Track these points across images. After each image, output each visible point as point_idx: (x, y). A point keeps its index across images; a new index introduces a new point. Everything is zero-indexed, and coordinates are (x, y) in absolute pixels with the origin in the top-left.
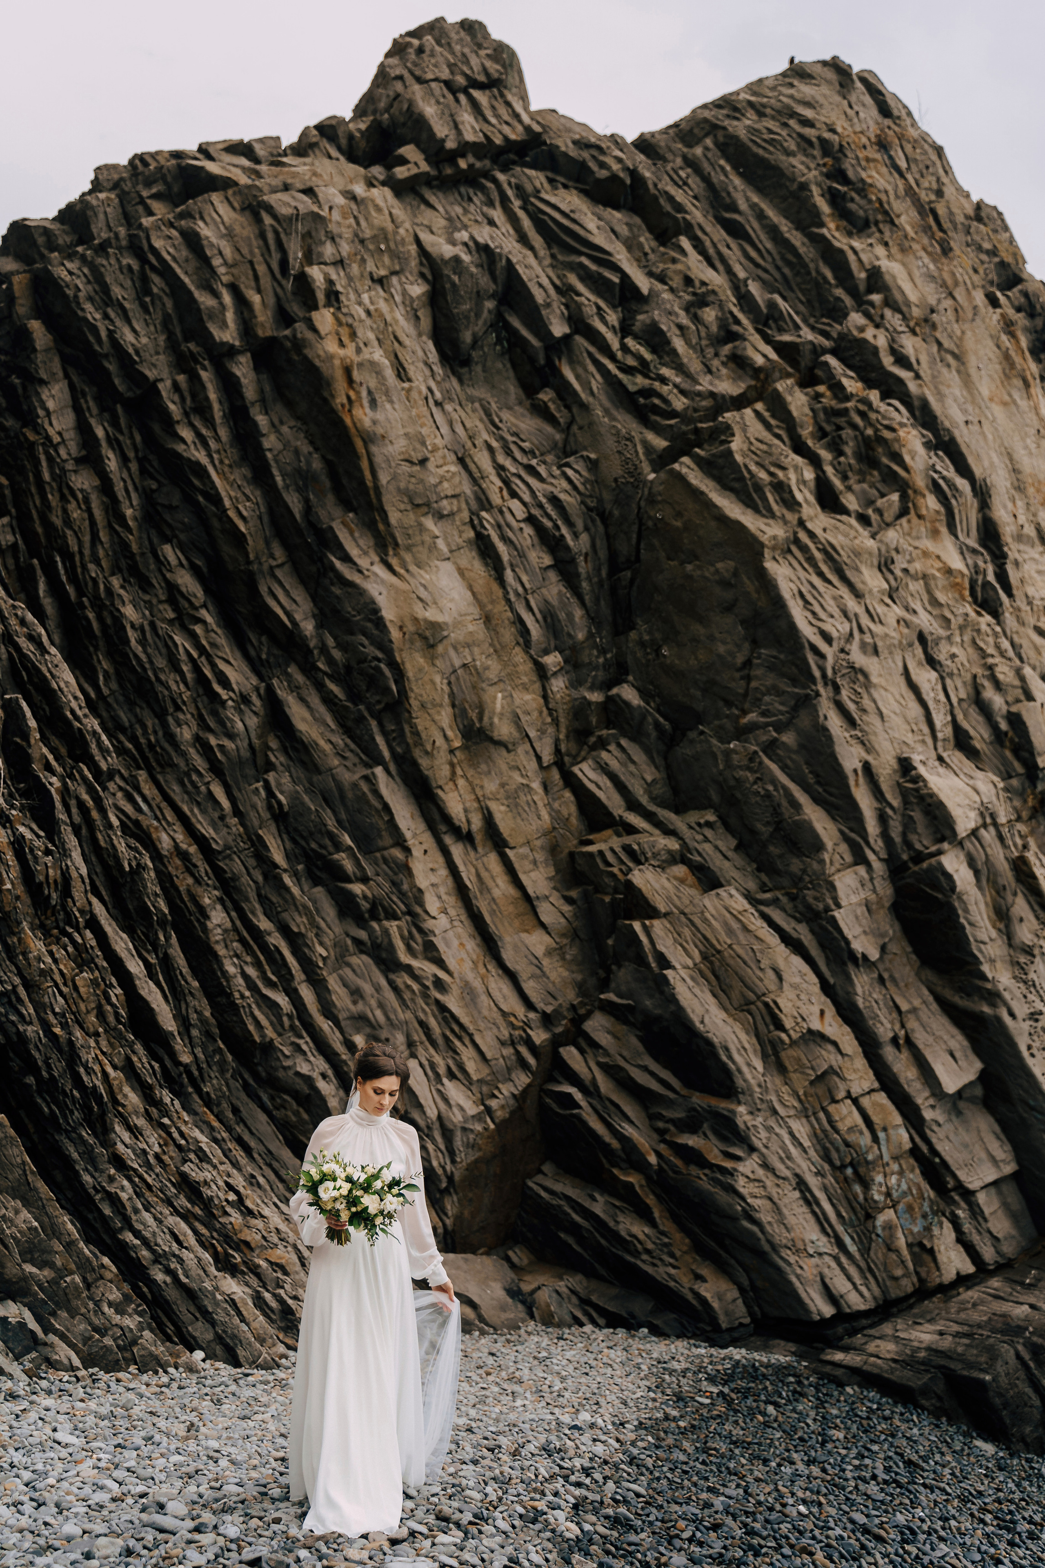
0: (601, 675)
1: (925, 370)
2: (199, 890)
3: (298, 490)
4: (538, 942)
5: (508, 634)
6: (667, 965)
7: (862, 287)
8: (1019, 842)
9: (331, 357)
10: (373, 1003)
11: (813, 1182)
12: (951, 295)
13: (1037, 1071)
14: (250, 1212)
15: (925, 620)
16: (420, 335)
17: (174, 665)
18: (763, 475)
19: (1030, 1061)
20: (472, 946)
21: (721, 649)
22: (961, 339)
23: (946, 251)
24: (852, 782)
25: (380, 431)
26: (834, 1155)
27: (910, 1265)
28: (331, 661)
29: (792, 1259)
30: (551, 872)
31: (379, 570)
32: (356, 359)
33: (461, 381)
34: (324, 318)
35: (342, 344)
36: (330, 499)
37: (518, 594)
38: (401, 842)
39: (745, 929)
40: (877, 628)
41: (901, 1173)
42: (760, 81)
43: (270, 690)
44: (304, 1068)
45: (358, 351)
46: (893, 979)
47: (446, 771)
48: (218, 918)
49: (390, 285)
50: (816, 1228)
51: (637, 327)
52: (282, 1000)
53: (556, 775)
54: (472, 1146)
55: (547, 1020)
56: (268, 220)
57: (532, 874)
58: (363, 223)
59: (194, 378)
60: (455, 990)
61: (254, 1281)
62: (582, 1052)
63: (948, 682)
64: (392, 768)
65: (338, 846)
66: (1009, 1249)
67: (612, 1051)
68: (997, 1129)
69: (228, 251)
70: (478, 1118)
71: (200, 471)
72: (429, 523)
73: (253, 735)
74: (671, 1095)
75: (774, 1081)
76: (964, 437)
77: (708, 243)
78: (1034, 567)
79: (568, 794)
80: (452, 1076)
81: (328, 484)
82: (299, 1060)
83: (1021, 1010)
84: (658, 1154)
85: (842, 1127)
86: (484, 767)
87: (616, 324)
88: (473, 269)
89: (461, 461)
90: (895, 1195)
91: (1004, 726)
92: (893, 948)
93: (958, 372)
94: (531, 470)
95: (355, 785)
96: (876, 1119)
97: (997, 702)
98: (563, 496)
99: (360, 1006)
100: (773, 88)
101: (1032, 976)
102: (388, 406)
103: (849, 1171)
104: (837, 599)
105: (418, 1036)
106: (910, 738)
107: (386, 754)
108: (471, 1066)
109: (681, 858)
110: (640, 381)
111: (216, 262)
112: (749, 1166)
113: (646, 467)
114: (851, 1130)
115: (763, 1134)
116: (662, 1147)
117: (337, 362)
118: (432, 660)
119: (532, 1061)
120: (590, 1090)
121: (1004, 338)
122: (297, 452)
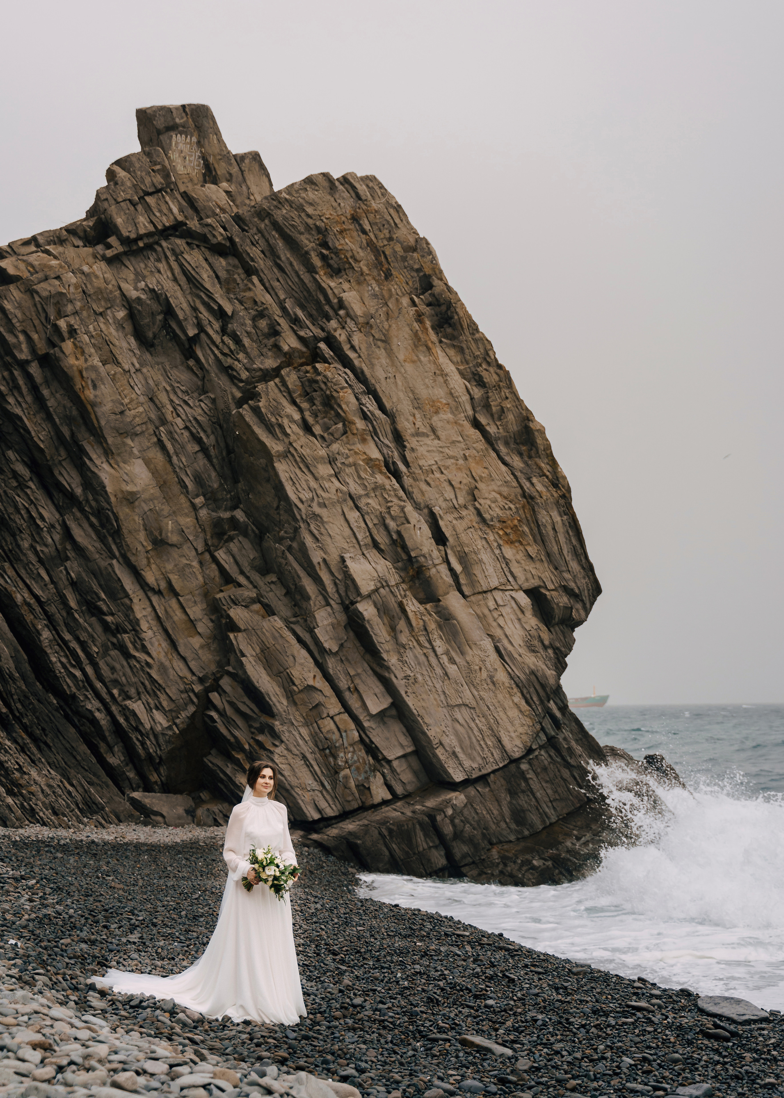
0: (229, 504)
1: (364, 352)
2: (36, 622)
3: (67, 425)
4: (196, 642)
5: (176, 489)
6: (243, 655)
7: (336, 307)
8: (403, 593)
9: (72, 366)
10: (121, 673)
11: (309, 756)
12: (386, 304)
13: (410, 704)
14: (25, 773)
15: (355, 488)
16: (126, 336)
17: (18, 511)
18: (273, 420)
19: (406, 699)
20: (165, 644)
21: (268, 499)
22: (388, 331)
23: (388, 276)
24: (317, 568)
25: (99, 400)
26: (320, 744)
27: (357, 795)
28: (91, 507)
29: (300, 793)
30: (204, 606)
31: (105, 466)
32: (85, 366)
33: (151, 354)
34: (68, 346)
35: (77, 359)
36: (83, 428)
37: (180, 468)
38: (127, 596)
39: (281, 636)
40: (324, 495)
41: (354, 752)
42: (293, 185)
43: (64, 521)
44: (89, 707)
45: (86, 360)
46: (347, 660)
47: (144, 562)
48: (46, 635)
49: (107, 315)
50: (312, 778)
51: (229, 330)
52: (78, 673)
53: (207, 556)
54: (168, 742)
55: (201, 680)
56: (37, 299)
57: (194, 609)
58: (89, 286)
59: (12, 374)
60: (155, 667)
61: (21, 798)
62: (220, 695)
63: (366, 517)
64: (121, 560)
65: (100, 599)
66: (410, 788)
67: (231, 694)
68: (404, 730)
69: (19, 315)
70: (170, 728)
71: (20, 419)
72: (129, 441)
73: (57, 544)
74: (255, 716)
75: (292, 709)
76: (382, 388)
77: (265, 280)
78: (426, 448)
79: (214, 566)
80: (157, 708)
81: (81, 421)
82: (87, 702)
83: (400, 675)
84: (250, 744)
85: (324, 730)
86: (165, 557)
87: (219, 329)
88: (149, 302)
89: (151, 399)
90: (350, 762)
91: (395, 537)
92: (348, 645)
93: (385, 349)
94: (186, 402)
95: (106, 568)
96: (340, 726)
97: (392, 525)
98: (199, 418)
99: (115, 676)
100: (297, 191)
101: (405, 658)
102: (102, 387)
103: (327, 751)
104: (307, 481)
105: (141, 689)
106: (346, 546)
107: (117, 554)
108: (165, 704)
109: (258, 600)
110: (229, 360)
111: (14, 321)
112: (280, 750)
113: (232, 406)
114: (328, 732)
115: (287, 734)
116: (251, 741)
117: (75, 368)
118: (133, 509)
119: (195, 700)
120: (222, 714)
121: (415, 324)
122: (64, 407)
